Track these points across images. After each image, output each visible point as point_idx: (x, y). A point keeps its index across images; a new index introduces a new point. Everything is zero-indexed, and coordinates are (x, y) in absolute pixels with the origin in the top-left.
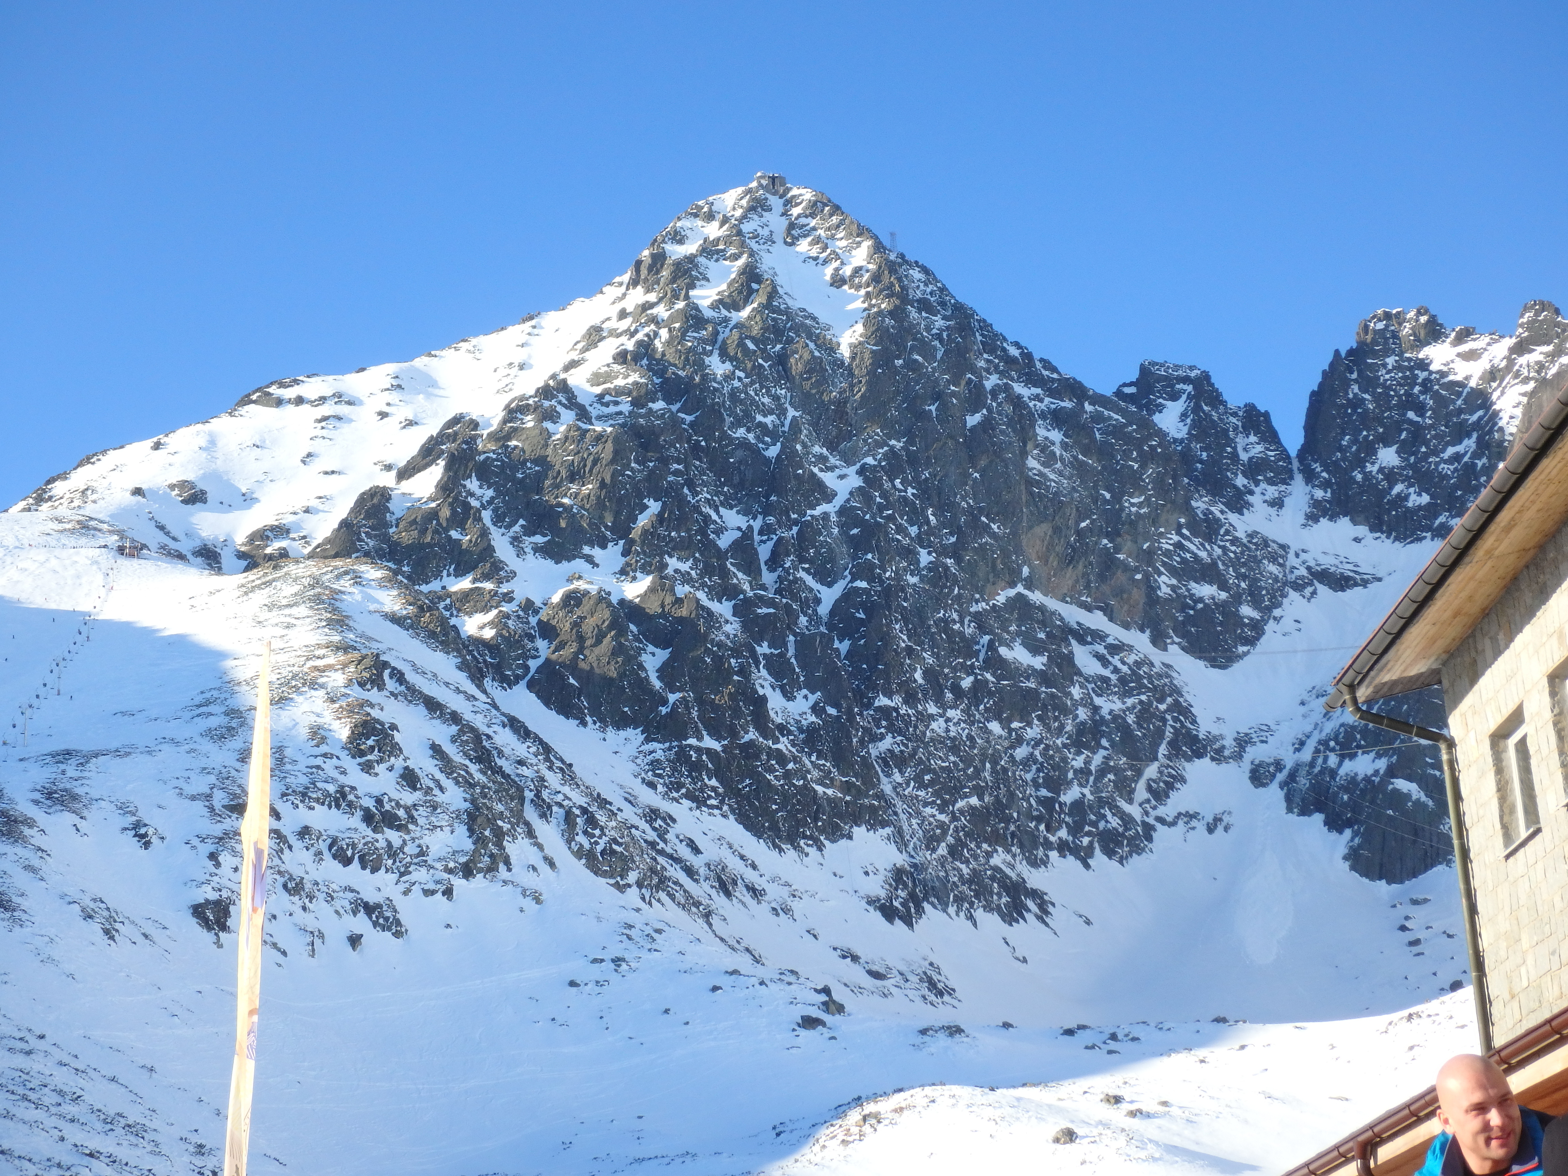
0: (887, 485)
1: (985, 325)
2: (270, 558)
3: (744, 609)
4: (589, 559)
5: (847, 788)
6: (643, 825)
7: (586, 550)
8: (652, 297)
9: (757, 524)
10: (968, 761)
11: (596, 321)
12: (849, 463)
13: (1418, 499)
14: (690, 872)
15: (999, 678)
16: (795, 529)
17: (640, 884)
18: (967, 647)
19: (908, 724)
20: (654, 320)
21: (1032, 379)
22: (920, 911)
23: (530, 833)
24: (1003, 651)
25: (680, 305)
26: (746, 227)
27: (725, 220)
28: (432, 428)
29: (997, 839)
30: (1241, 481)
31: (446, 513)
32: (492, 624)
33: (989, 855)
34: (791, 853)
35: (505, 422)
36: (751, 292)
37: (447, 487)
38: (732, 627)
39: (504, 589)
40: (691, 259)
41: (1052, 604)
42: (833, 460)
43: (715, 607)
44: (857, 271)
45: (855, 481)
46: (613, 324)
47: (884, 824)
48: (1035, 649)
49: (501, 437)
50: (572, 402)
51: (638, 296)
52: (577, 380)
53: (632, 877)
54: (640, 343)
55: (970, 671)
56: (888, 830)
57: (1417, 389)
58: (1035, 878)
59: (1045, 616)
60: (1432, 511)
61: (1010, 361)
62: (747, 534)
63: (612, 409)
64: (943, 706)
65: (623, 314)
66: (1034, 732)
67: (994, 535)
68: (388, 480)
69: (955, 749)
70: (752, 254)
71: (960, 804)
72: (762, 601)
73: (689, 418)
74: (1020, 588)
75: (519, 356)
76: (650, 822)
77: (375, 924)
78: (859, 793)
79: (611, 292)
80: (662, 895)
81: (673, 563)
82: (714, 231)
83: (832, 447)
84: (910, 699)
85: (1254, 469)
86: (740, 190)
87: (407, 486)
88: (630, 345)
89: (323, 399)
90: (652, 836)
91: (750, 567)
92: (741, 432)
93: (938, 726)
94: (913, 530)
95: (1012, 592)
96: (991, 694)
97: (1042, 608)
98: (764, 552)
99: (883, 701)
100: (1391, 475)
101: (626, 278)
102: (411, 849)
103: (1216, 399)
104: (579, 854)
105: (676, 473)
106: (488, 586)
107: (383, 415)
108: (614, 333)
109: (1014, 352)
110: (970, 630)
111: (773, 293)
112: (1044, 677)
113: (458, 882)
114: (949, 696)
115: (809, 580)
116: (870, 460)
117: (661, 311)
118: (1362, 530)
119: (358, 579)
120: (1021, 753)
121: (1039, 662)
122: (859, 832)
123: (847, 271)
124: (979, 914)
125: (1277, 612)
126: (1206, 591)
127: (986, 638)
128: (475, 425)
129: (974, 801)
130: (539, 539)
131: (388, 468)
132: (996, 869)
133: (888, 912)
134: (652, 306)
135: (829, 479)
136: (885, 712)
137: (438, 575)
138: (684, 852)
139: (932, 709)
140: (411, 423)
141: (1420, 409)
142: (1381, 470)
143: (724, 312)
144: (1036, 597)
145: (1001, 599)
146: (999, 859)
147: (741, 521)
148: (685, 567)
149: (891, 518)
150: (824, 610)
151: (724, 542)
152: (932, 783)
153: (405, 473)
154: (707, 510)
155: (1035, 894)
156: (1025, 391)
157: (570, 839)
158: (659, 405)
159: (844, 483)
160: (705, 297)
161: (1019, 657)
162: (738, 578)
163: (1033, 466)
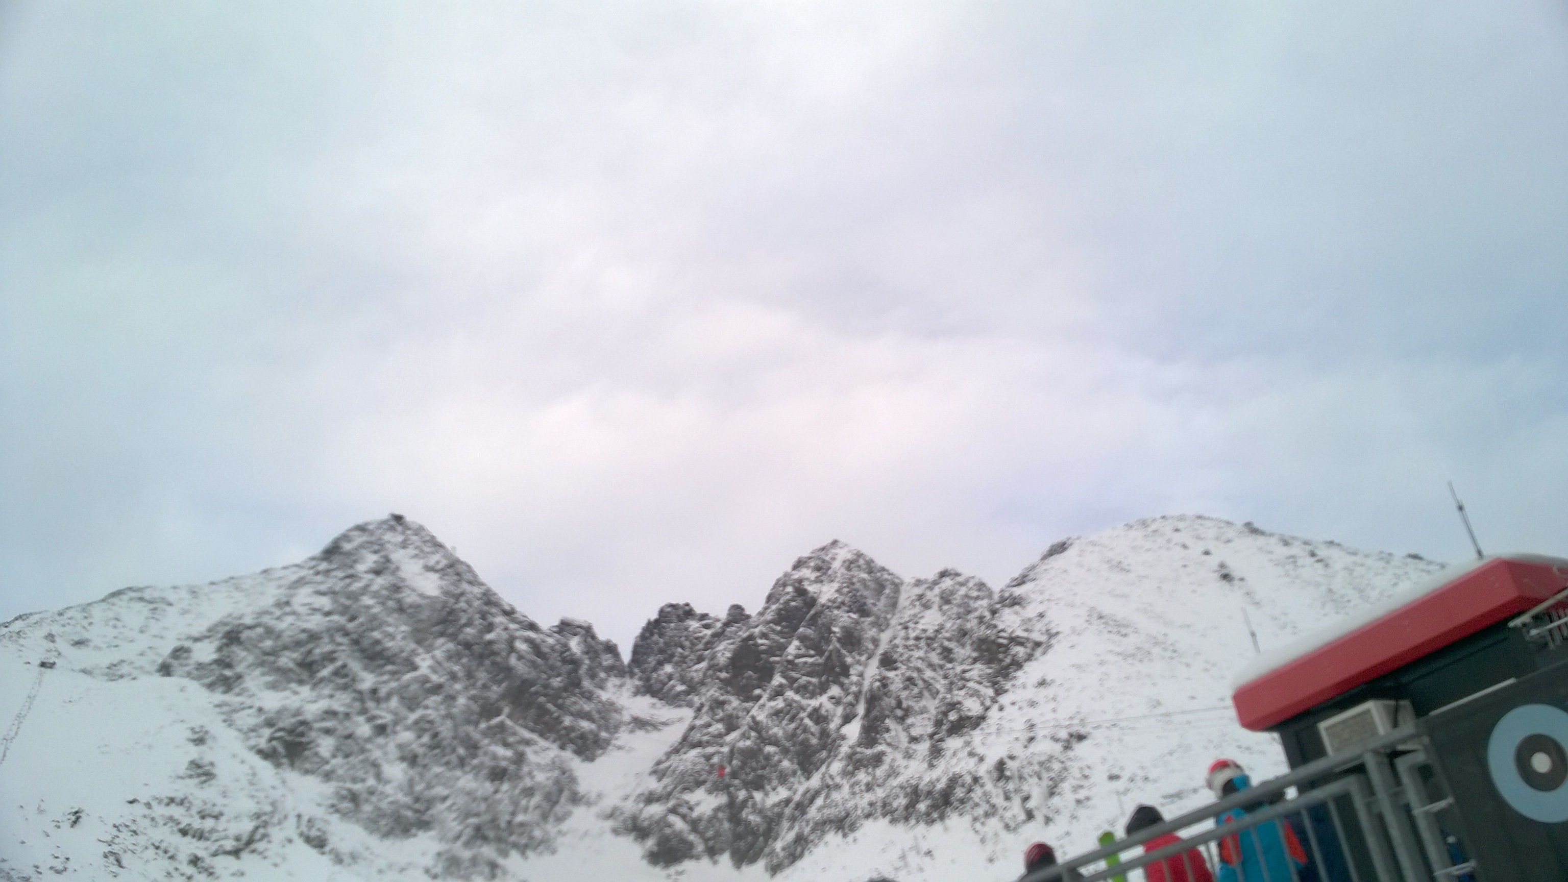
1: (494, 594)
4: (293, 692)
5: (417, 811)
7: (292, 687)
9: (379, 679)
10: (474, 800)
12: (428, 652)
13: (681, 688)
15: (490, 760)
16: (399, 683)
18: (476, 745)
19: (447, 780)
20: (336, 577)
21: (514, 621)
24: (493, 747)
26: (384, 538)
29: (485, 840)
30: (603, 675)
31: (219, 661)
33: (480, 847)
34: (388, 842)
35: (253, 620)
36: (384, 569)
37: (220, 651)
39: (250, 701)
41: (516, 726)
42: (420, 651)
44: (438, 562)
45: (430, 662)
47: (434, 828)
48: (507, 747)
49: (253, 626)
55: (477, 756)
56: (433, 833)
57: (683, 639)
58: (502, 861)
59: (512, 732)
60: (687, 693)
61: (505, 611)
62: (374, 683)
63: (314, 618)
64: (465, 773)
67: (493, 692)
68: (188, 643)
69: (467, 794)
70: (386, 550)
71: (468, 821)
72: (379, 716)
74: (502, 718)
78: (423, 814)
83: (421, 645)
84: (450, 768)
85: (610, 669)
87: (197, 647)
91: (376, 699)
92: (376, 634)
93: (460, 783)
94: (457, 687)
95: (499, 719)
96: (486, 768)
97: (511, 729)
98: (383, 691)
100: (670, 677)
103: (593, 637)
104: (301, 834)
106: (243, 699)
108: (313, 582)
109: (507, 608)
110: (479, 737)
111: (395, 572)
112: (511, 761)
114: (468, 768)
116: (437, 652)
117: (339, 573)
118: (654, 700)
120: (498, 796)
121: (509, 753)
122: (420, 833)
123: (432, 563)
125: (617, 735)
126: (585, 725)
127: (486, 741)
128: (238, 621)
129: (475, 820)
131: (188, 637)
132: (483, 855)
133: (433, 875)
134: (335, 570)
135: (417, 660)
136: (437, 775)
139: (459, 773)
141: (683, 647)
142: (666, 674)
143: (372, 576)
144: (509, 723)
145: (494, 722)
147: (372, 676)
149: (446, 681)
151: (364, 687)
152: (457, 810)
153: (198, 641)
154: (355, 670)
155: (502, 869)
156: (512, 626)
157: (298, 827)
158: (335, 618)
159: (424, 663)
160: (361, 568)
161: (501, 751)
162: (370, 704)
163: (513, 660)
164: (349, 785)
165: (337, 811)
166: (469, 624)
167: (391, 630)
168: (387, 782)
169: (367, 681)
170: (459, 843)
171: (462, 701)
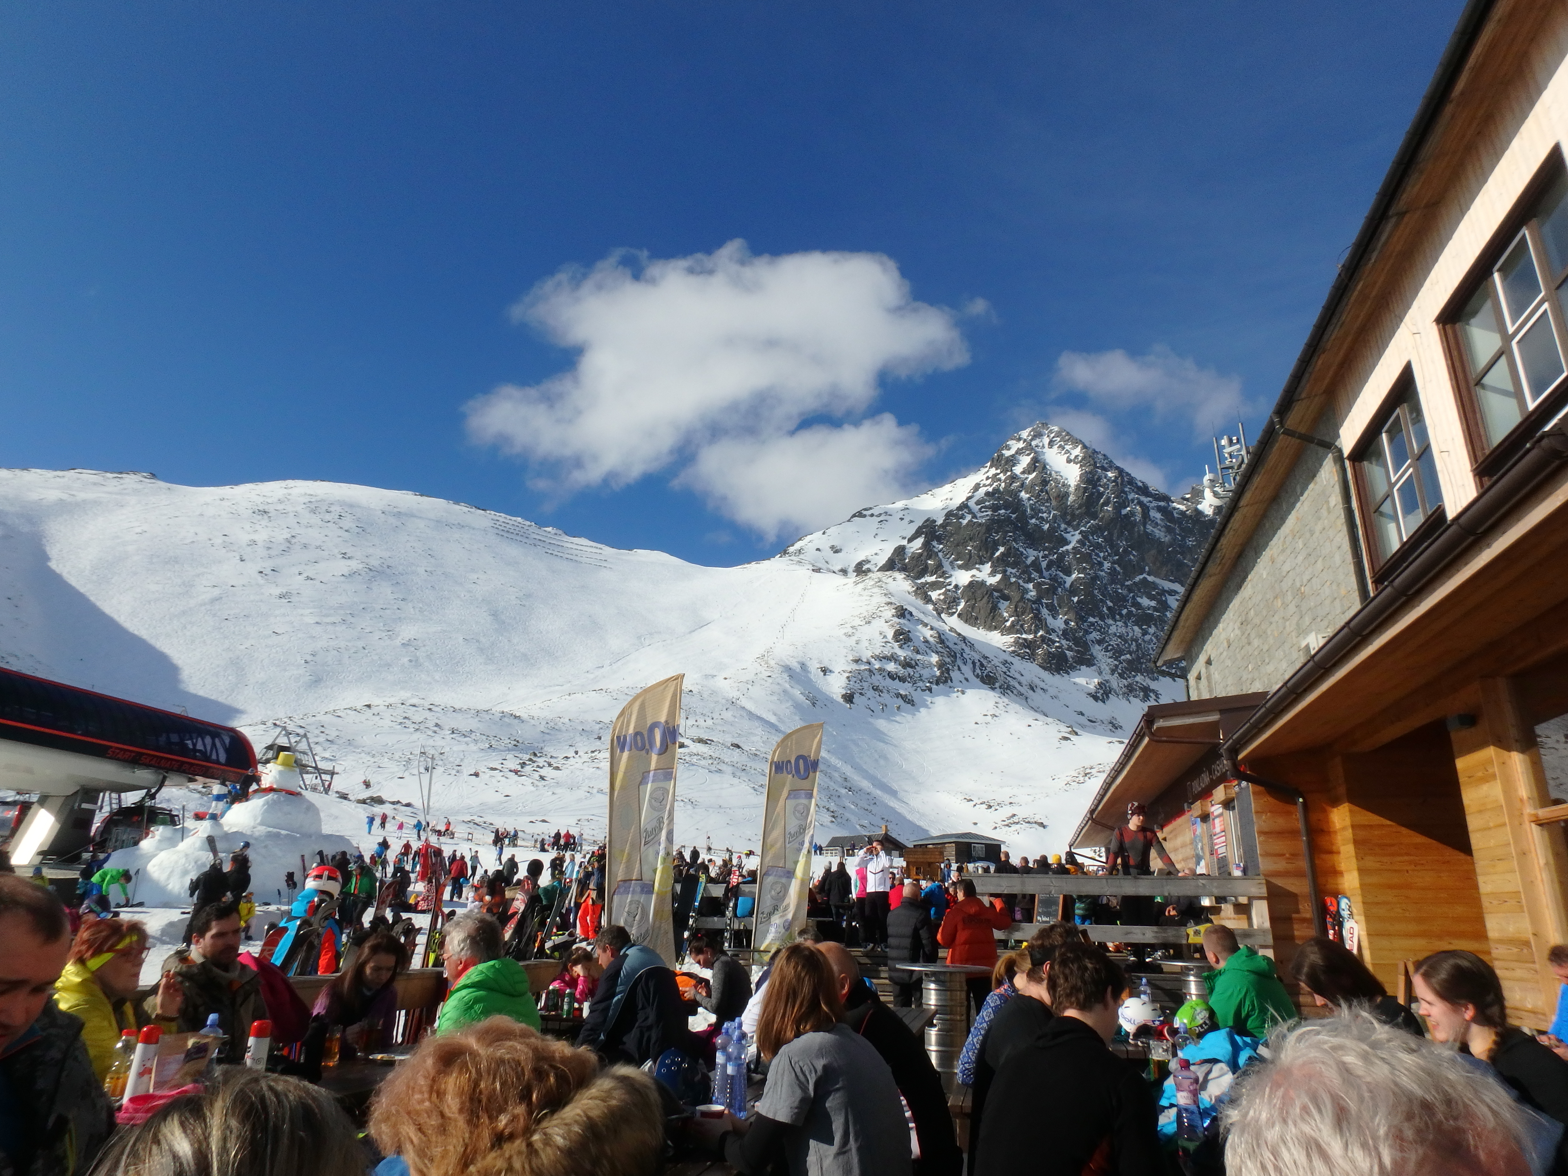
0: (1091, 538)
1: (1128, 474)
2: (864, 572)
3: (1038, 586)
4: (978, 569)
5: (1078, 652)
6: (1001, 665)
7: (977, 566)
8: (999, 471)
9: (1041, 554)
10: (1126, 641)
11: (978, 481)
12: (1075, 530)
14: (1020, 683)
15: (1137, 610)
16: (1055, 556)
17: (1000, 688)
18: (1124, 599)
19: (1101, 627)
20: (1000, 480)
21: (1148, 495)
22: (1108, 697)
23: (959, 669)
24: (1139, 599)
25: (1009, 473)
26: (1034, 443)
27: (1025, 441)
28: (919, 523)
29: (1138, 671)
31: (925, 554)
32: (943, 594)
33: (1134, 676)
34: (1058, 676)
35: (945, 520)
36: (1036, 467)
37: (926, 545)
38: (1033, 593)
39: (948, 581)
40: (1013, 456)
41: (1158, 581)
42: (1070, 529)
43: (1026, 585)
44: (1076, 457)
45: (1078, 537)
46: (984, 482)
47: (1094, 665)
48: (1151, 598)
49: (944, 526)
50: (970, 512)
51: (993, 471)
52: (971, 503)
53: (997, 685)
54: (994, 489)
55: (1125, 607)
56: (1094, 668)
58: (1153, 685)
59: (1154, 586)
61: (1139, 488)
62: (1037, 558)
63: (985, 514)
64: (1116, 621)
65: (988, 478)
66: (1152, 630)
67: (1134, 555)
68: (905, 542)
69: (1120, 637)
70: (1036, 453)
71: (1123, 657)
72: (1045, 583)
73: (1014, 516)
74: (1145, 575)
75: (949, 496)
76: (1004, 664)
77: (905, 701)
78: (1083, 654)
79: (984, 470)
80: (1008, 691)
81: (1009, 570)
82: (1021, 445)
83: (1069, 524)
84: (1102, 618)
86: (1030, 429)
87: (911, 545)
88: (990, 489)
89: (880, 514)
90: (1005, 669)
91: (1039, 570)
92: (1033, 521)
93: (1113, 629)
94: (1102, 555)
95: (1141, 577)
96: (1134, 616)
97: (1153, 583)
98: (1044, 564)
99: (1091, 619)
101: (988, 464)
102: (917, 675)
104: (977, 676)
105: (1010, 536)
106: (941, 580)
107: (902, 519)
108: (985, 485)
109: (1140, 484)
110: (1125, 592)
111: (1044, 467)
112: (1155, 609)
113: (934, 687)
114: (1118, 617)
115: (1061, 574)
116: (1083, 529)
117: (1002, 476)
119: (894, 579)
120: (1147, 637)
121: (1153, 603)
122: (1083, 668)
123: (1072, 457)
124: (1131, 698)
127: (1131, 595)
128: (935, 521)
129: (1128, 656)
130: (960, 562)
131: (904, 538)
132: (1137, 682)
133: (1096, 698)
134: (998, 474)
135: (1068, 536)
136: (1092, 624)
137: (923, 576)
138: (1017, 676)
139: (1110, 622)
140: (911, 522)
143: (1026, 476)
144: (1151, 579)
145: (1137, 579)
146: (1139, 678)
147: (1035, 553)
148: (1014, 571)
149: (1093, 550)
150: (1068, 585)
151: (1029, 561)
152: (1111, 650)
153: (910, 540)
154: (1021, 549)
155: (1153, 691)
156: (1145, 499)
157: (974, 671)
158: (1002, 511)
159: (1074, 538)
160: (1018, 470)
161: (1145, 602)
162: (1035, 575)
163: (1149, 528)
164: (1024, 636)
165: (1018, 655)
166: (1106, 503)
167: (1045, 515)
168: (1054, 631)
169: (1031, 555)
170: (1116, 675)
171: (1107, 565)
